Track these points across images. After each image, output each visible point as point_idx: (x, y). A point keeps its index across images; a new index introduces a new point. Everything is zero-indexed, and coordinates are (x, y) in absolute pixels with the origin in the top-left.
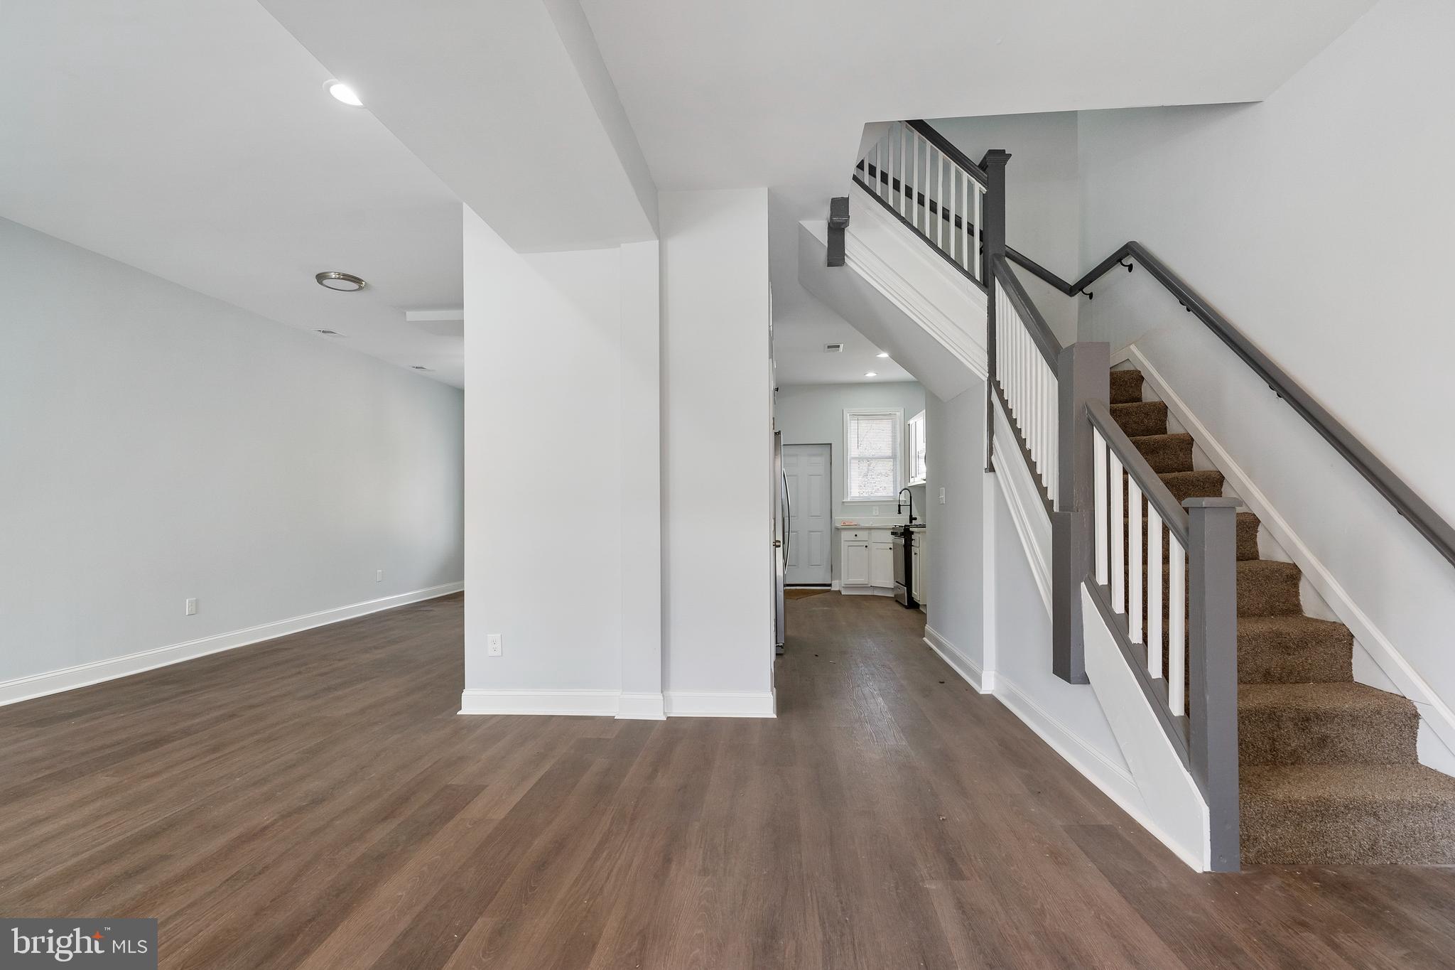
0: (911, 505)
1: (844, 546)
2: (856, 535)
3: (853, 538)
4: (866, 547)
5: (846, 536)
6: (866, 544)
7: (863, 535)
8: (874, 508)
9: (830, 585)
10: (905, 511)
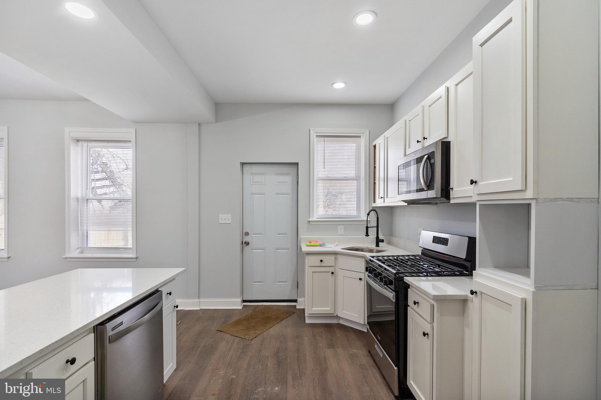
0: (377, 227)
1: (308, 271)
2: (321, 261)
3: (318, 263)
4: (332, 273)
5: (310, 261)
6: (332, 270)
7: (329, 260)
8: (339, 227)
9: (295, 301)
10: (372, 232)
